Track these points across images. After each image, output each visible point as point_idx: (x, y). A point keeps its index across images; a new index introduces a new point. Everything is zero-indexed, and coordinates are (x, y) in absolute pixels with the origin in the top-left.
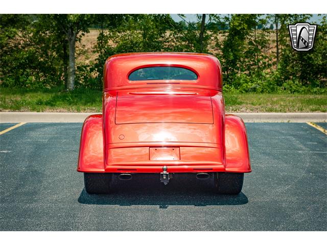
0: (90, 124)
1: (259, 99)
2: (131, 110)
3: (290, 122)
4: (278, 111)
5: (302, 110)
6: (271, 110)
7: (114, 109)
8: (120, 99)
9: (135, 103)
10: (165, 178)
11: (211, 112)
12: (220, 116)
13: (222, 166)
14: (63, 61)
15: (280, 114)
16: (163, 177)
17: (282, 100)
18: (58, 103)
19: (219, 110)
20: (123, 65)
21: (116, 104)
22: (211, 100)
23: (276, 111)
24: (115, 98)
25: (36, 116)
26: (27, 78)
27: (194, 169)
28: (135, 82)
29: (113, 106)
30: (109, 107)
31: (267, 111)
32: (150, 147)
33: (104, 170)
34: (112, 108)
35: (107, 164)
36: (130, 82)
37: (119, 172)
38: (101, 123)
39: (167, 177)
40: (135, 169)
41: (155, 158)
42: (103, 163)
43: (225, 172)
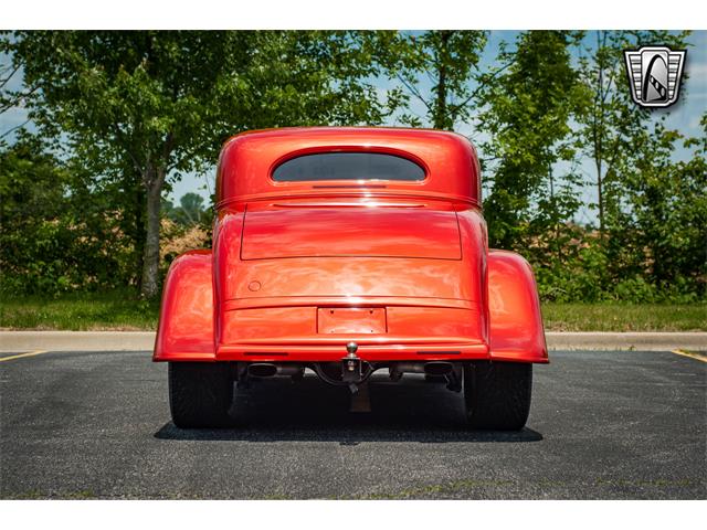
0: (184, 268)
1: (566, 311)
2: (277, 241)
3: (635, 350)
4: (607, 330)
5: (659, 328)
6: (591, 328)
7: (238, 240)
8: (252, 217)
9: (289, 228)
10: (351, 369)
11: (458, 247)
12: (477, 260)
13: (482, 346)
14: (135, 245)
15: (610, 334)
16: (347, 367)
17: (614, 312)
18: (120, 317)
19: (475, 242)
20: (259, 150)
21: (244, 230)
22: (458, 220)
23: (602, 329)
24: (239, 216)
25: (69, 338)
26: (56, 280)
27: (419, 353)
28: (286, 184)
29: (234, 234)
30: (227, 235)
31: (581, 329)
32: (319, 306)
33: (212, 356)
34: (234, 238)
35: (221, 342)
36: (275, 184)
37: (247, 358)
38: (210, 265)
39: (356, 367)
40: (286, 354)
41: (329, 331)
42: (212, 343)
43: (488, 361)
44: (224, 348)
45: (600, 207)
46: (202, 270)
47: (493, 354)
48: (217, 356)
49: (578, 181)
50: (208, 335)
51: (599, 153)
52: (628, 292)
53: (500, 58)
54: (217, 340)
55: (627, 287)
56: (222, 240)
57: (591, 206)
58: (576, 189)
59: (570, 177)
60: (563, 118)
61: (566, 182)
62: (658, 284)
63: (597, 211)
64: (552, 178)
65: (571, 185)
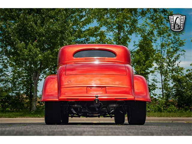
0: (48, 80)
3: (173, 122)
13: (133, 97)
16: (95, 101)
21: (66, 70)
24: (64, 66)
27: (115, 99)
29: (63, 71)
30: (61, 71)
32: (87, 87)
33: (58, 100)
34: (63, 72)
36: (74, 58)
37: (67, 100)
38: (57, 78)
39: (98, 102)
40: (78, 99)
41: (90, 93)
42: (57, 96)
43: (134, 101)
44: (61, 98)
45: (162, 88)
46: (54, 80)
47: (136, 99)
48: (59, 100)
49: (156, 81)
50: (56, 93)
51: (162, 73)
52: (171, 110)
53: (134, 46)
54: (59, 95)
55: (170, 108)
56: (60, 73)
57: (160, 88)
58: (155, 83)
59: (153, 80)
60: (152, 62)
61: (152, 81)
62: (179, 108)
63: (161, 90)
64: (148, 81)
65: (154, 82)
